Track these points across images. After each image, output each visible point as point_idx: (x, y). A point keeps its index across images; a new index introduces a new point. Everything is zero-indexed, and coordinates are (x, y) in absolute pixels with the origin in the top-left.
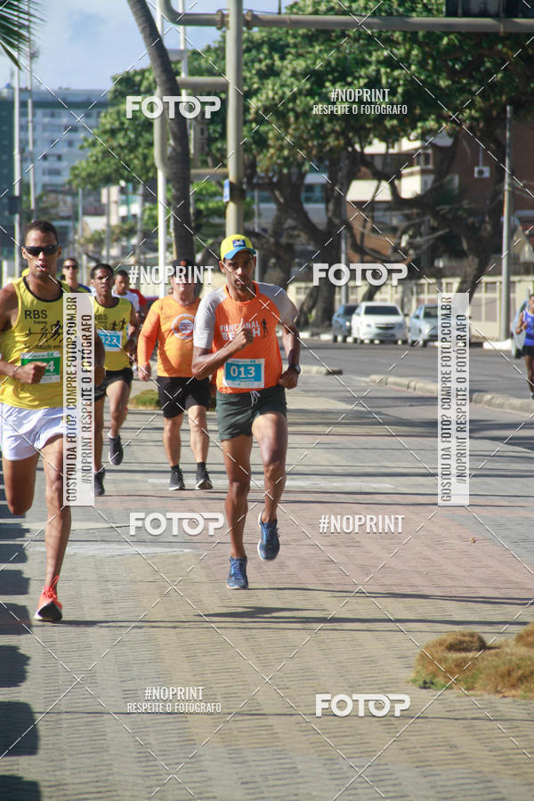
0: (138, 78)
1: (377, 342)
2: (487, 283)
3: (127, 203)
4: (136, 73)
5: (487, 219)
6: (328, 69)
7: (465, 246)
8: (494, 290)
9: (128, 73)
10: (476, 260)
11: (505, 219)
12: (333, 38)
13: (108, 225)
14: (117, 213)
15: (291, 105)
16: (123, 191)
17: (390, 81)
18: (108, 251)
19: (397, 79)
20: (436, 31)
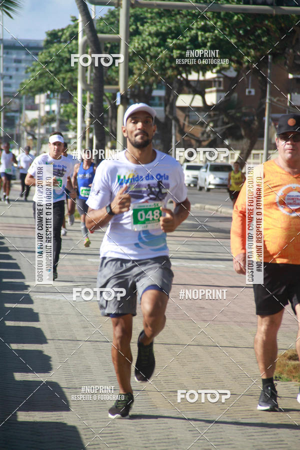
0: (60, 34)
1: (192, 185)
2: (254, 154)
3: (50, 103)
4: (59, 31)
5: (256, 118)
6: (169, 31)
7: (243, 133)
8: (258, 158)
9: (54, 30)
10: (249, 141)
11: (266, 119)
12: (173, 15)
13: (39, 116)
14: (44, 109)
15: (148, 52)
16: (48, 97)
17: (203, 39)
18: (39, 131)
19: (207, 38)
20: (231, 12)
